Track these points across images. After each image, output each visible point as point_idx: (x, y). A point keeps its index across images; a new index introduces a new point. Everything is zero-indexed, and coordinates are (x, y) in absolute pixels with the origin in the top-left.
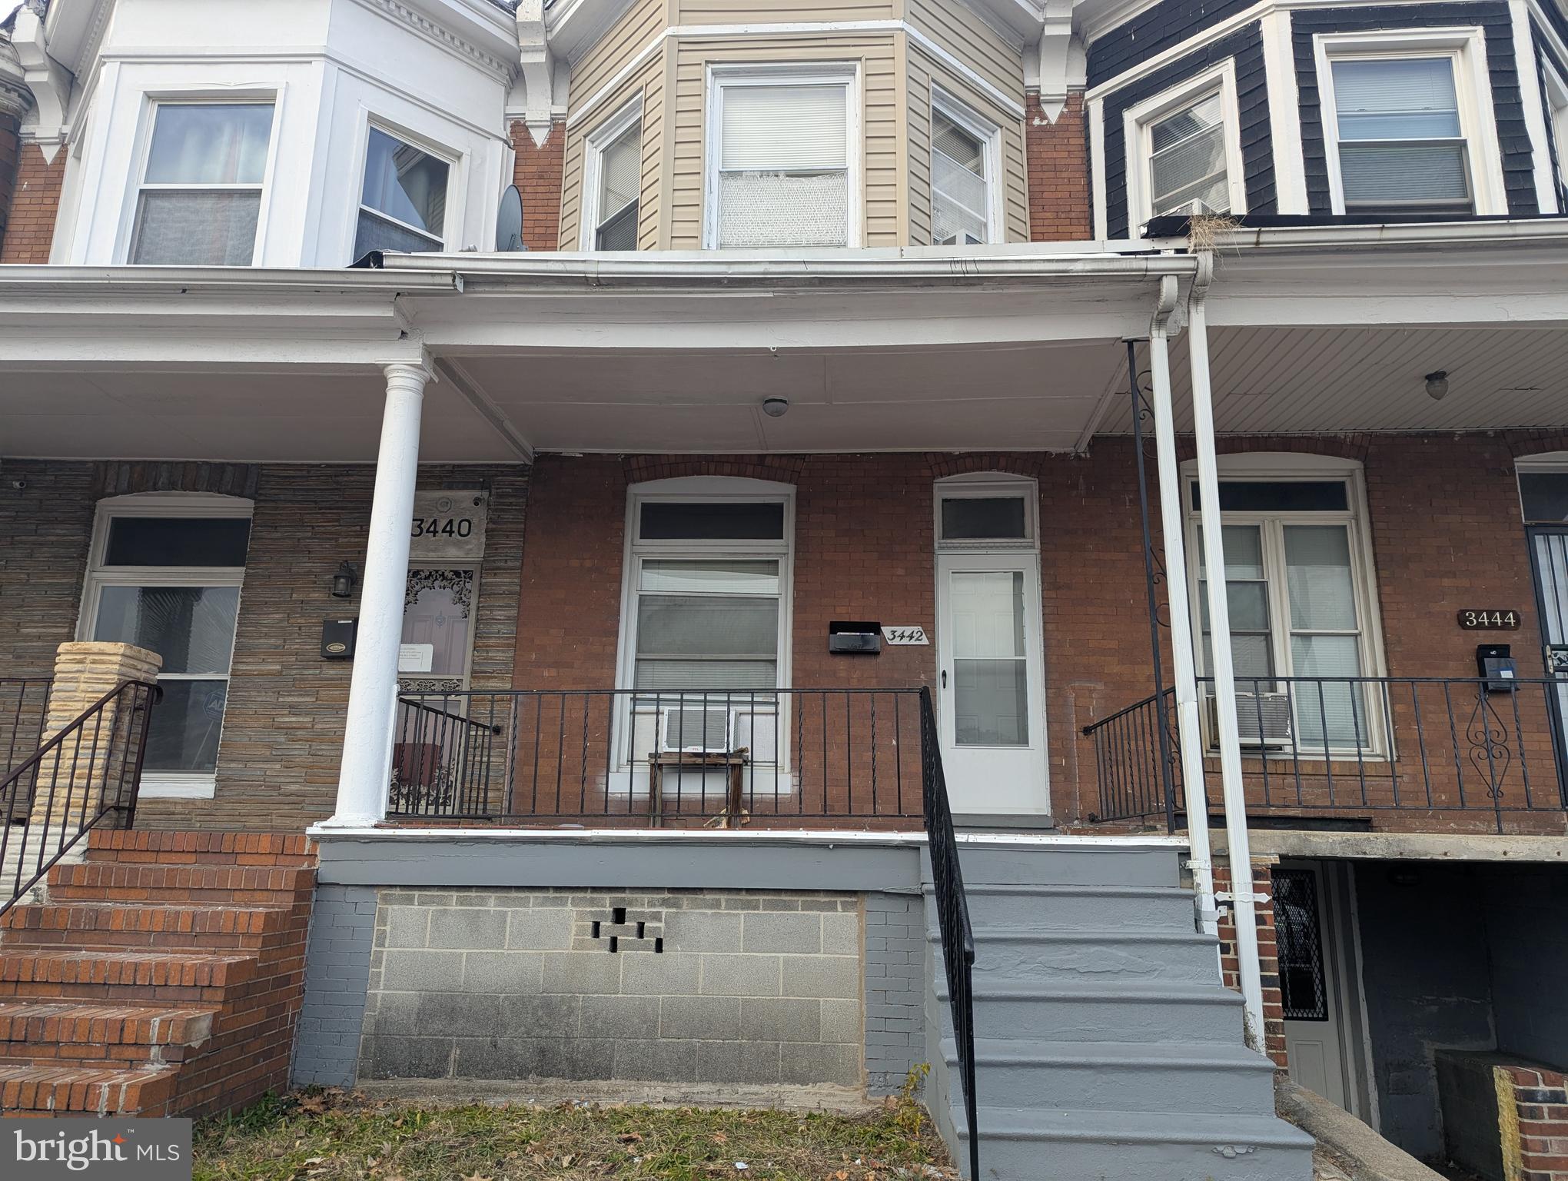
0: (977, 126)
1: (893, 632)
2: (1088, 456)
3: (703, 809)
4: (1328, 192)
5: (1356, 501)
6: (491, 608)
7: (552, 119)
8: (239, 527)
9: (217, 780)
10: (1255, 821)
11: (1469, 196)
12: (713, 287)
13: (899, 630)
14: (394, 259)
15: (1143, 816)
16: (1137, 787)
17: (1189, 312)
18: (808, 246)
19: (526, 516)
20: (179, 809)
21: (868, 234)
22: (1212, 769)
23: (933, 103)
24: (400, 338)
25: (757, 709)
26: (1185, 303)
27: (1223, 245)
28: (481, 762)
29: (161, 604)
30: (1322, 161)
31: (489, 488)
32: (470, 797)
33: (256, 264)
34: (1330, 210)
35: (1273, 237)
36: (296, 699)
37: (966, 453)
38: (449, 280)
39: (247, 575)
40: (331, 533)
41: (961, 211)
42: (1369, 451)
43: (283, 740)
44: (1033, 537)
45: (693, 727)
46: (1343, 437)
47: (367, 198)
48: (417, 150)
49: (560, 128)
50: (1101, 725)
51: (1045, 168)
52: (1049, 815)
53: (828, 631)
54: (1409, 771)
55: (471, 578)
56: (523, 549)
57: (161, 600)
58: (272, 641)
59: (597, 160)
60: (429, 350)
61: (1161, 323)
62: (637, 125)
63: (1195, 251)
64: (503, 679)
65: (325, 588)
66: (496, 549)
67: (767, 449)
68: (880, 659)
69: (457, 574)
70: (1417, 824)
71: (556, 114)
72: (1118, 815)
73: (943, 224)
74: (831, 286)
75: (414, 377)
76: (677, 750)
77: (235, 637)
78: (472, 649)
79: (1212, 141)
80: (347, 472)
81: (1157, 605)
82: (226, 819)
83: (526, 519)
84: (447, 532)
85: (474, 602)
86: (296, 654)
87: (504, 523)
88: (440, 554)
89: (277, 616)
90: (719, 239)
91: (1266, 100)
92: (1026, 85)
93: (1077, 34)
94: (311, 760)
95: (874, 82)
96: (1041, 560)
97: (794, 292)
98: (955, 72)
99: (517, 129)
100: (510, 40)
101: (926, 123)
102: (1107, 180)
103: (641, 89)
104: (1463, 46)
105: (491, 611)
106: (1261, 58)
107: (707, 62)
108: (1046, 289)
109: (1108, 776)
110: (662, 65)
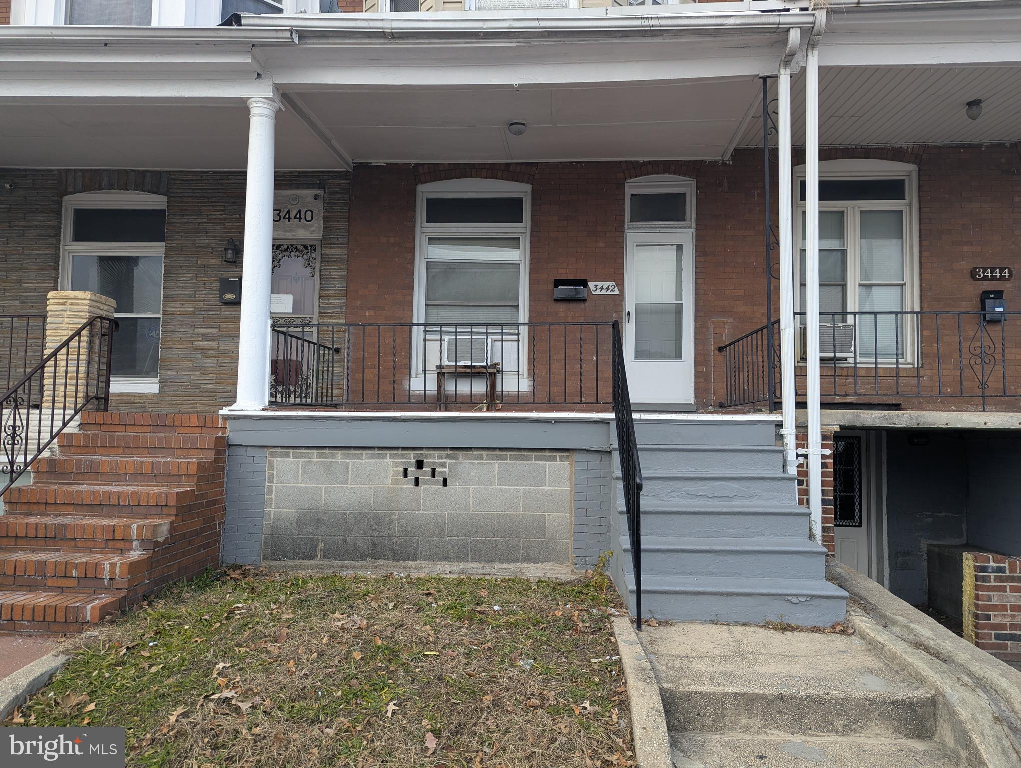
1: (596, 286)
2: (731, 163)
3: (472, 400)
5: (911, 194)
6: (329, 270)
8: (158, 214)
9: (159, 382)
10: (826, 405)
12: (473, 39)
13: (600, 284)
14: (249, 19)
15: (754, 403)
16: (751, 385)
17: (807, 56)
18: (540, 7)
19: (349, 208)
20: (137, 400)
22: (801, 374)
24: (257, 78)
25: (505, 337)
26: (804, 49)
27: (833, 4)
28: (328, 371)
29: (112, 268)
31: (324, 188)
32: (322, 393)
33: (154, 24)
36: (206, 331)
37: (647, 162)
38: (288, 35)
39: (166, 248)
40: (220, 220)
42: (923, 158)
43: (200, 357)
44: (691, 221)
45: (464, 349)
46: (906, 148)
50: (730, 346)
52: (693, 403)
53: (553, 286)
54: (928, 374)
55: (315, 250)
56: (349, 231)
57: (112, 265)
58: (187, 292)
60: (277, 88)
61: (787, 64)
63: (814, 10)
64: (340, 317)
65: (219, 257)
66: (331, 230)
67: (512, 159)
68: (587, 304)
69: (306, 247)
70: (930, 407)
72: (737, 403)
74: (557, 38)
75: (268, 107)
76: (455, 364)
77: (162, 290)
78: (318, 297)
80: (228, 176)
81: (772, 264)
82: (167, 406)
83: (349, 210)
84: (297, 219)
85: (318, 266)
86: (204, 301)
87: (336, 212)
88: (293, 234)
89: (189, 276)
90: (477, 3)
94: (219, 370)
96: (696, 236)
97: (529, 42)
105: (330, 272)
108: (708, 39)
109: (733, 379)
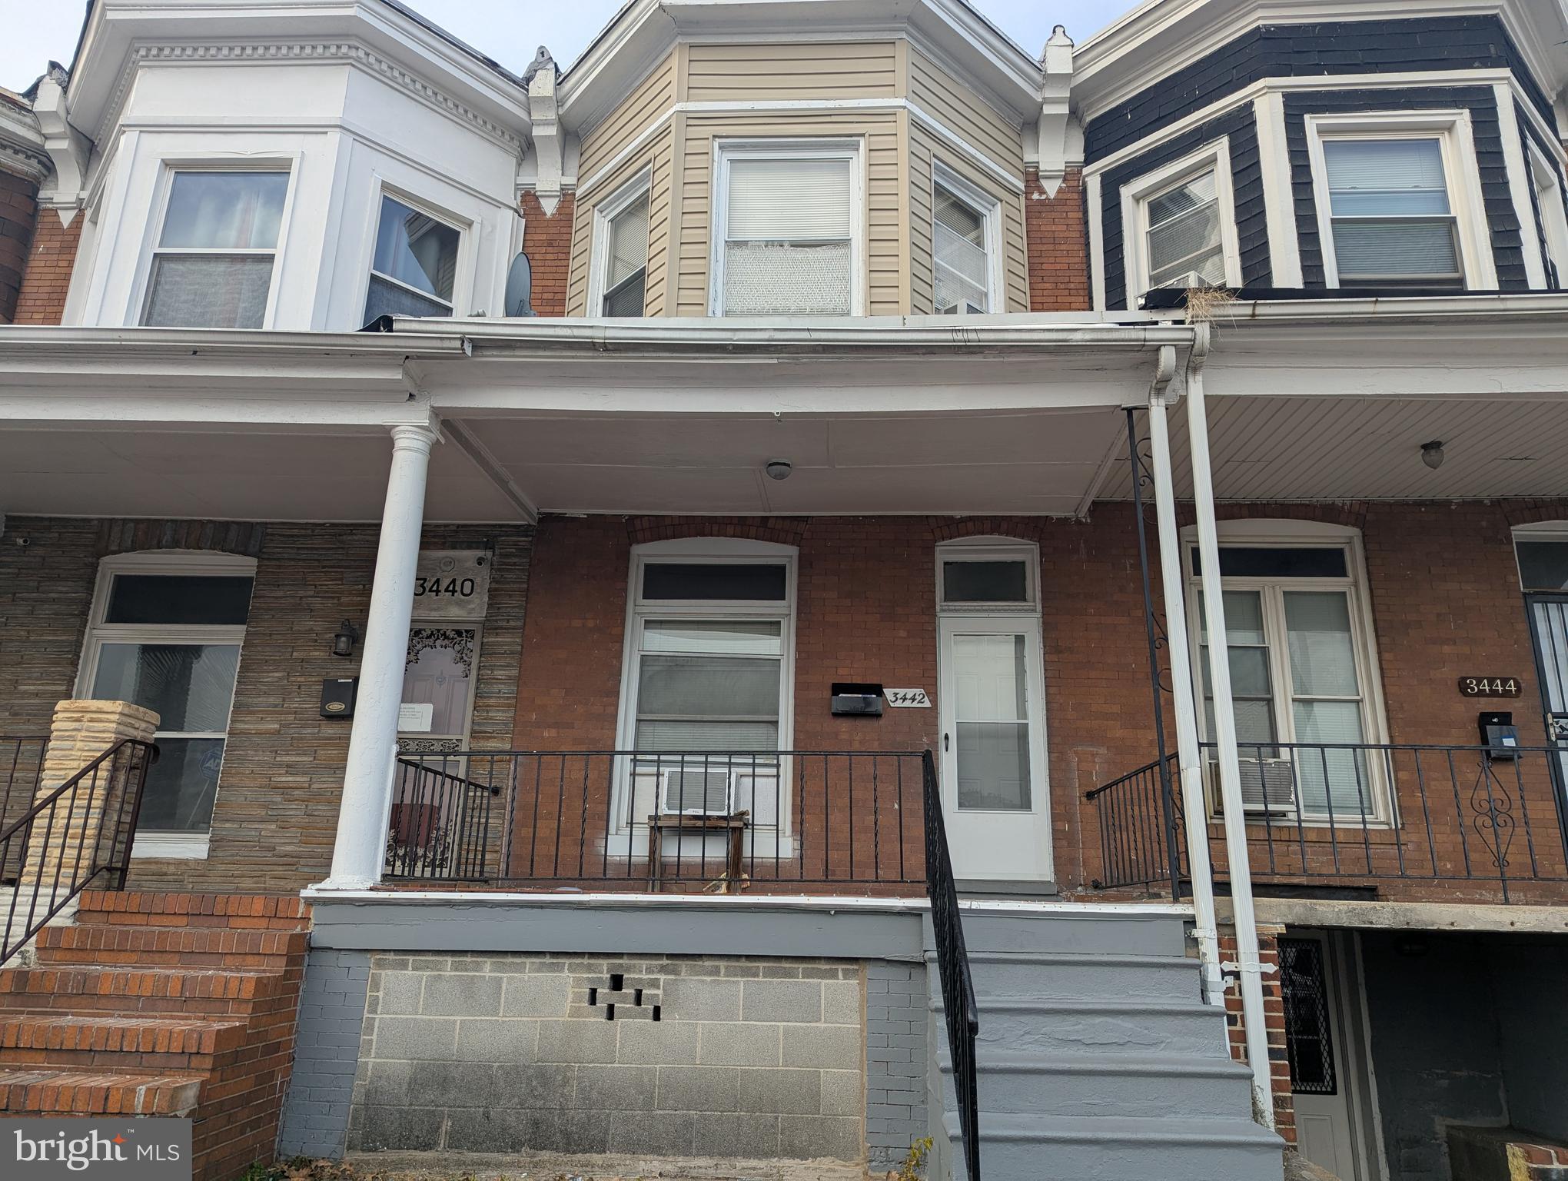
0: (978, 200)
1: (896, 694)
2: (1089, 521)
3: (703, 873)
4: (1322, 264)
5: (1355, 568)
6: (492, 668)
7: (562, 189)
8: (242, 584)
9: (210, 841)
10: (1260, 889)
11: (1460, 270)
12: (718, 353)
13: (901, 692)
14: (404, 323)
15: (1147, 883)
16: (1141, 853)
17: (1187, 382)
18: (812, 314)
19: (529, 576)
20: (172, 869)
21: (871, 303)
22: (1216, 835)
23: (934, 177)
24: (408, 400)
25: (758, 771)
26: (1182, 372)
27: (1219, 316)
28: (479, 823)
30: (1315, 235)
31: (492, 548)
32: (467, 859)
33: (267, 326)
34: (1324, 283)
35: (1268, 309)
36: (293, 759)
37: (966, 517)
38: (458, 344)
39: (248, 633)
40: (333, 592)
41: (962, 282)
42: (1367, 519)
43: (279, 800)
44: (1034, 601)
45: (693, 790)
46: (1341, 504)
47: (379, 263)
48: (429, 218)
49: (569, 198)
50: (1104, 790)
51: (1044, 240)
52: (1053, 881)
53: (830, 692)
54: (1414, 839)
55: (472, 637)
56: (526, 609)
58: (271, 700)
59: (606, 228)
60: (436, 412)
61: (1159, 391)
62: (645, 196)
63: (1192, 322)
64: (502, 739)
65: (326, 646)
66: (499, 608)
67: (770, 511)
68: (882, 722)
69: (459, 633)
70: (1424, 893)
71: (565, 185)
72: (1122, 882)
73: (944, 293)
74: (835, 353)
75: (420, 438)
76: (678, 812)
77: (233, 696)
78: (472, 708)
79: (1208, 216)
80: (352, 531)
82: (219, 880)
83: (529, 579)
84: (450, 591)
85: (475, 661)
86: (295, 713)
87: (508, 583)
88: (442, 613)
89: (276, 674)
90: (725, 306)
91: (1261, 177)
92: (1025, 161)
93: (1074, 113)
94: (307, 820)
95: (878, 157)
96: (1043, 623)
97: (797, 358)
98: (957, 149)
99: (528, 198)
100: (522, 114)
101: (928, 197)
102: (1105, 253)
103: (649, 162)
104: (1450, 128)
105: (492, 671)
106: (1254, 137)
107: (715, 137)
108: (1046, 358)
109: (1112, 842)
110: (670, 140)
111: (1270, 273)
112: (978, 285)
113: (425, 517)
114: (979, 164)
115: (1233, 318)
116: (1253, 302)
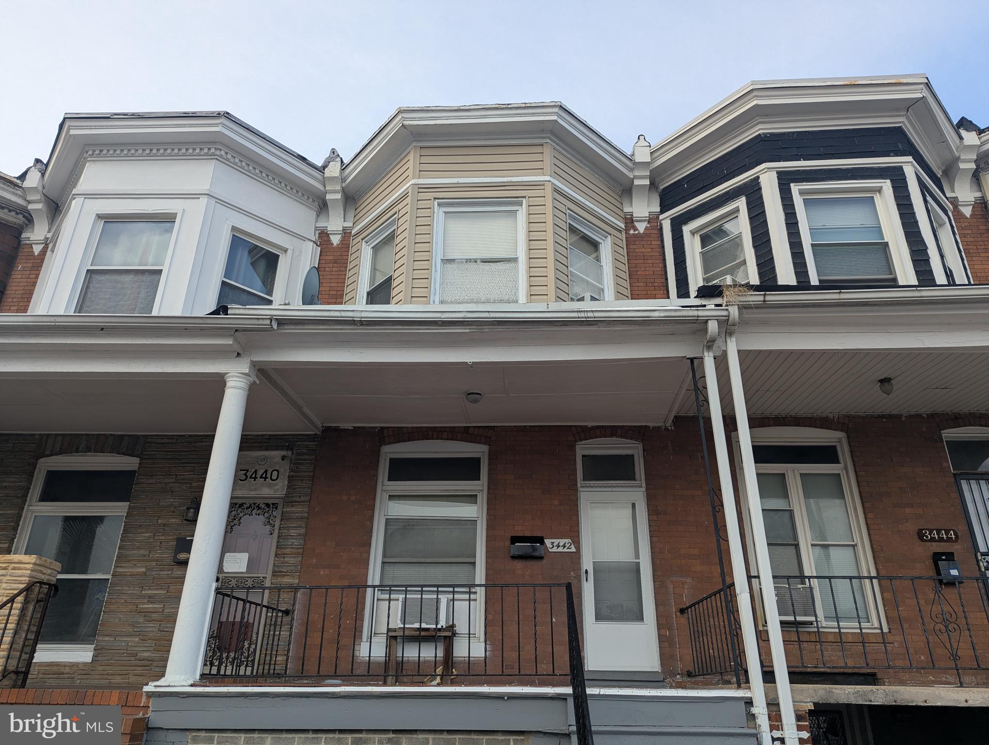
0: (596, 234)
1: (553, 543)
2: (673, 428)
3: (419, 671)
4: (807, 272)
5: (844, 458)
6: (288, 528)
7: (344, 230)
8: (128, 476)
9: (95, 650)
10: (796, 677)
11: (893, 274)
12: (432, 326)
13: (556, 541)
14: (235, 309)
15: (721, 673)
16: (716, 650)
17: (726, 342)
18: (494, 302)
19: (314, 468)
20: (67, 670)
21: (531, 295)
22: (762, 637)
23: (569, 221)
24: (237, 357)
25: (456, 596)
26: (723, 336)
27: (743, 302)
28: (274, 635)
29: (72, 527)
30: (802, 254)
31: (292, 449)
32: (265, 660)
33: (154, 313)
34: (809, 282)
35: (774, 297)
36: (154, 592)
37: (595, 426)
38: (268, 322)
39: (130, 507)
40: (187, 480)
41: (587, 282)
42: (849, 427)
43: (142, 620)
44: (641, 480)
45: (414, 610)
46: (832, 418)
48: (262, 248)
49: (348, 235)
50: (691, 607)
51: (638, 257)
52: (660, 671)
53: (509, 542)
54: (897, 639)
55: (276, 508)
56: (311, 489)
57: (72, 524)
58: (142, 552)
59: (369, 254)
60: (254, 364)
61: (709, 347)
62: (393, 233)
63: (727, 306)
64: (293, 576)
65: (180, 515)
66: (294, 489)
67: (471, 423)
68: (544, 562)
69: (268, 505)
70: (907, 676)
71: (345, 227)
72: (705, 672)
73: (577, 290)
74: (505, 326)
75: (243, 380)
77: (117, 549)
78: (274, 556)
79: (737, 242)
80: (202, 439)
81: (719, 527)
82: (98, 677)
83: (314, 469)
84: (263, 478)
85: (277, 524)
86: (157, 561)
87: (300, 472)
88: (257, 492)
89: (146, 535)
90: (441, 298)
91: (766, 220)
92: (624, 211)
93: (653, 184)
94: (160, 635)
95: (534, 210)
96: (647, 495)
97: (482, 329)
98: (582, 204)
99: (322, 235)
100: (321, 187)
101: (565, 232)
102: (675, 265)
103: (396, 213)
104: (879, 190)
105: (288, 530)
106: (761, 197)
107: (435, 198)
108: (637, 327)
109: (698, 643)
110: (408, 200)
111: (776, 276)
112: (598, 285)
113: (244, 430)
114: (596, 213)
115: (751, 303)
116: (763, 293)
